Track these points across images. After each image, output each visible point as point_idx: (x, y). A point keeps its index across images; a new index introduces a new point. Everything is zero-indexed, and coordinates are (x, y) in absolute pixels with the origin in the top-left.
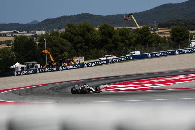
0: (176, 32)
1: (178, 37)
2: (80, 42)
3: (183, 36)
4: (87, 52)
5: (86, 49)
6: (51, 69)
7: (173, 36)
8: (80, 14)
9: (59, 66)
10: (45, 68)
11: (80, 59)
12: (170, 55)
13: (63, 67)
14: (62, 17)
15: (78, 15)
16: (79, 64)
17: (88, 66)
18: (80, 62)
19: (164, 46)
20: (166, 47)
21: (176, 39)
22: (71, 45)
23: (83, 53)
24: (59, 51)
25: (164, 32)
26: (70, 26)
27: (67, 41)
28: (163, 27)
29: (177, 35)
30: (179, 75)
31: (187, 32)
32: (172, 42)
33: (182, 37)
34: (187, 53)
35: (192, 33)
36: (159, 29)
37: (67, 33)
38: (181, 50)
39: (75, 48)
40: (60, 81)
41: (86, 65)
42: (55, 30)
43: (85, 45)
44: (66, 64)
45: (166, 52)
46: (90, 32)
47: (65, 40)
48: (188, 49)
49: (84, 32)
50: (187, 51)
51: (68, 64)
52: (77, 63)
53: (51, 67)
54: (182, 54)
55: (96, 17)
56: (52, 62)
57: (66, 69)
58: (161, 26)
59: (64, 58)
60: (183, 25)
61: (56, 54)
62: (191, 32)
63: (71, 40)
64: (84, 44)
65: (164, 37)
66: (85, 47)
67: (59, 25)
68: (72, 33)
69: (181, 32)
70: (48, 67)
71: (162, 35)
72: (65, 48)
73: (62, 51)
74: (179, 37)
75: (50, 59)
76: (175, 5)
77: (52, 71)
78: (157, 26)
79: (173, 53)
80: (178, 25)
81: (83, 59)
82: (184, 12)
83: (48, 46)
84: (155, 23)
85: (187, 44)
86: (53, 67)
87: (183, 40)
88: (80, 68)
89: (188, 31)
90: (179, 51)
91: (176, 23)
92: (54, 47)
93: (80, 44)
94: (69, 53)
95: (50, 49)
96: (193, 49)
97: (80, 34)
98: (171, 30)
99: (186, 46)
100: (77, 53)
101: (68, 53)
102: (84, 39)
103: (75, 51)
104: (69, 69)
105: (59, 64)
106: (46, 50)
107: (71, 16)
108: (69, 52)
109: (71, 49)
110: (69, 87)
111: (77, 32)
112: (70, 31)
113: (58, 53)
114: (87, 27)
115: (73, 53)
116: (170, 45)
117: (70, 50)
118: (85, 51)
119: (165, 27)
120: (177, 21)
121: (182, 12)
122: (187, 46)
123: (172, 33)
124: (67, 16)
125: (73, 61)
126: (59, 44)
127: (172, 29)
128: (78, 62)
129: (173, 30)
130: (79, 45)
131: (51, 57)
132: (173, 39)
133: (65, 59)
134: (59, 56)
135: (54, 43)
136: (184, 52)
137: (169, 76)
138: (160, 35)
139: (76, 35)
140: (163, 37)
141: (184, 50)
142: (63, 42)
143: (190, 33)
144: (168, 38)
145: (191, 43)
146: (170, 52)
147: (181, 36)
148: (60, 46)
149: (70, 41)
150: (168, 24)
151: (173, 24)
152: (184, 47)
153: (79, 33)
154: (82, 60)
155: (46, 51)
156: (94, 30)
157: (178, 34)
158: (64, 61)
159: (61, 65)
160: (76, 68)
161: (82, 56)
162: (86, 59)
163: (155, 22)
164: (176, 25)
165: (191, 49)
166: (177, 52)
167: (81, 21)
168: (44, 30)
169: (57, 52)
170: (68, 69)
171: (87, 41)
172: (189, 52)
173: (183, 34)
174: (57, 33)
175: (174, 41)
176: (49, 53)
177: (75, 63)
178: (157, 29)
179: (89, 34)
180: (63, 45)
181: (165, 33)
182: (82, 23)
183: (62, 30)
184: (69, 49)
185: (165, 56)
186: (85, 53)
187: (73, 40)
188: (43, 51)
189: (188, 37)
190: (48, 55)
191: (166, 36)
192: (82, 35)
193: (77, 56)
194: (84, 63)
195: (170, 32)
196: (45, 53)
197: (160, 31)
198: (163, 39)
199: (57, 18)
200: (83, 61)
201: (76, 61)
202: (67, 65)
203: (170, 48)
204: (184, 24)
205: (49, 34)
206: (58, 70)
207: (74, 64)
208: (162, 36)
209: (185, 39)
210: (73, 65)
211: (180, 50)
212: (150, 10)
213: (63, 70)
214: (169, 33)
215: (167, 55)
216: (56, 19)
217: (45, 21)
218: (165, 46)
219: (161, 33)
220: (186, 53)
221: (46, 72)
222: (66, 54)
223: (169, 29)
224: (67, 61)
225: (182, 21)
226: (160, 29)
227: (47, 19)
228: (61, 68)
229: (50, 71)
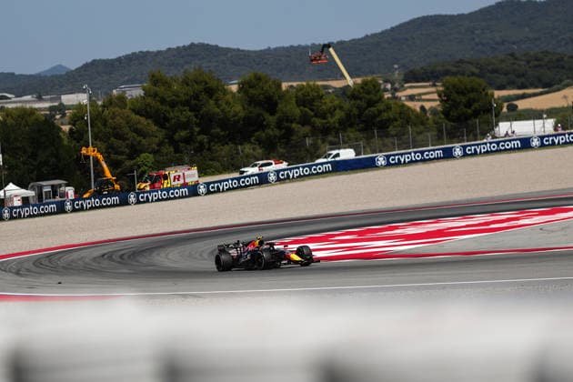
0: (456, 95)
1: (462, 109)
2: (185, 126)
3: (476, 105)
4: (205, 152)
5: (201, 144)
6: (105, 202)
7: (447, 105)
8: (184, 46)
9: (129, 191)
10: (89, 198)
11: (186, 173)
12: (438, 159)
13: (138, 194)
14: (134, 54)
15: (178, 48)
16: (185, 185)
17: (209, 192)
18: (187, 181)
19: (421, 133)
20: (427, 136)
21: (455, 114)
22: (161, 134)
23: (193, 155)
24: (127, 151)
25: (420, 95)
26: (156, 80)
27: (150, 121)
28: (419, 82)
29: (459, 103)
30: (464, 215)
31: (486, 94)
32: (446, 124)
33: (473, 108)
34: (487, 152)
35: (499, 98)
36: (406, 85)
37: (149, 100)
38: (471, 146)
39: (172, 142)
40: (131, 235)
41: (202, 189)
42: (114, 91)
43: (199, 133)
44: (146, 186)
45: (429, 151)
46: (214, 98)
47: (143, 120)
49: (196, 97)
50: (488, 147)
51: (152, 186)
52: (177, 182)
53: (106, 196)
54: (471, 155)
55: (229, 55)
56: (108, 182)
57: (147, 201)
58: (413, 77)
59: (142, 169)
60: (473, 74)
61: (119, 158)
62: (497, 94)
63: (161, 120)
64: (197, 129)
65: (422, 108)
66: (200, 138)
67: (126, 78)
68: (163, 101)
69: (472, 95)
70: (98, 194)
71: (415, 103)
72: (144, 141)
73: (135, 151)
74: (465, 110)
75: (103, 171)
76: (452, 17)
77: (107, 206)
78: (402, 77)
79: (448, 154)
80: (463, 74)
81: (194, 171)
82: (477, 40)
83: (95, 137)
84: (396, 69)
85: (487, 128)
86: (110, 195)
87: (476, 117)
88: (186, 197)
89: (490, 92)
90: (464, 147)
91: (454, 69)
92: (112, 139)
93: (185, 129)
94: (154, 157)
95: (103, 146)
96: (505, 141)
97: (186, 103)
98: (441, 89)
100: (177, 155)
101: (151, 156)
102: (196, 116)
103: (172, 149)
104: (156, 201)
105: (126, 187)
106: (91, 148)
107: (159, 53)
108: (155, 152)
109: (160, 144)
110: (156, 252)
111: (178, 96)
112: (156, 95)
113: (124, 157)
114: (206, 83)
115: (166, 155)
116: (440, 131)
117: (156, 148)
118: (200, 148)
119: (423, 80)
120: (458, 62)
121: (474, 39)
123: (446, 97)
124: (148, 52)
125: (166, 177)
126: (126, 130)
127: (443, 85)
128: (182, 181)
129: (447, 88)
130: (183, 133)
131: (105, 166)
132: (446, 113)
133: (144, 172)
134: (128, 163)
135: (115, 128)
136: (478, 150)
137: (437, 218)
138: (410, 104)
139: (173, 105)
140: (418, 109)
141: (478, 145)
142: (139, 126)
143: (496, 96)
144: (434, 111)
145: (497, 125)
146: (439, 150)
147: (468, 105)
148: (132, 135)
149: (157, 123)
150: (432, 73)
151: (447, 73)
152: (479, 137)
153: (183, 98)
154: (191, 175)
155: (90, 151)
156: (225, 92)
157: (463, 99)
158: (141, 179)
159: (134, 190)
160: (175, 198)
161: (191, 164)
162: (202, 172)
163: (396, 66)
164: (454, 74)
165: (498, 143)
166: (458, 152)
167: (186, 67)
168: (84, 91)
169: (122, 153)
170: (152, 201)
171: (207, 122)
172: (492, 151)
173: (474, 100)
174: (122, 99)
175: (449, 120)
176: (100, 156)
177: (173, 183)
178: (403, 86)
179: (212, 102)
180: (139, 132)
181: (424, 97)
182: (191, 69)
183: (135, 92)
184: (154, 146)
185: (424, 161)
186: (199, 154)
187: (166, 119)
188: (84, 151)
189: (489, 110)
190: (97, 161)
191: (427, 105)
192: (193, 103)
193: (179, 162)
194: (196, 185)
195: (440, 96)
196: (87, 157)
197: (410, 92)
198: (417, 116)
199: (120, 58)
200: (196, 178)
201: (175, 177)
202: (148, 189)
203: (439, 139)
204: (477, 71)
205: (100, 103)
206: (124, 202)
207: (169, 186)
208: (416, 106)
209: (482, 112)
210: (168, 190)
211: (467, 144)
212: (383, 33)
213: (138, 202)
214: (435, 96)
215: (430, 159)
216: (119, 60)
217: (86, 66)
218: (425, 134)
219: (411, 98)
220: (484, 153)
221: (92, 208)
222: (147, 158)
223: (434, 85)
224: (150, 177)
225: (471, 64)
226: (411, 87)
227: (94, 61)
228: (132, 198)
229: (101, 207)
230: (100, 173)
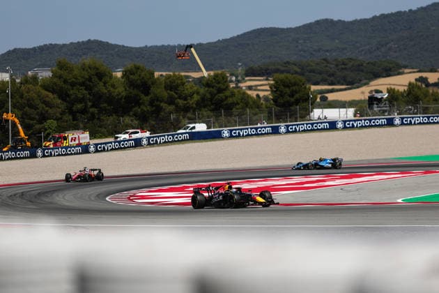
0: (282, 87)
1: (287, 98)
2: (82, 100)
3: (297, 96)
4: (95, 121)
5: (93, 114)
6: (19, 154)
7: (276, 95)
8: (83, 42)
9: (37, 148)
10: (7, 151)
11: (81, 136)
12: (267, 134)
13: (44, 150)
14: (45, 45)
15: (78, 42)
16: (79, 145)
17: (97, 151)
18: (81, 142)
19: (256, 114)
20: (260, 117)
21: (282, 101)
22: (63, 106)
23: (87, 123)
24: (37, 117)
25: (256, 86)
26: (62, 66)
27: (55, 96)
28: (256, 76)
29: (285, 93)
30: (285, 176)
31: (305, 88)
32: (275, 109)
33: (295, 97)
34: (304, 131)
35: (314, 91)
36: (247, 78)
37: (55, 80)
38: (292, 125)
39: (72, 112)
40: (36, 180)
41: (92, 149)
42: (29, 73)
43: (92, 106)
44: (50, 144)
45: (261, 128)
46: (103, 80)
47: (50, 95)
48: (307, 124)
49: (90, 79)
50: (305, 127)
51: (55, 144)
52: (73, 142)
53: (20, 150)
54: (292, 132)
55: (116, 50)
56: (22, 140)
57: (51, 155)
58: (252, 73)
59: (47, 132)
60: (296, 73)
61: (31, 122)
62: (313, 88)
63: (63, 95)
64: (90, 104)
65: (258, 96)
66: (92, 110)
67: (39, 63)
68: (65, 82)
69: (294, 88)
70: (14, 149)
71: (253, 92)
72: (50, 111)
73: (43, 118)
74: (289, 98)
75: (19, 132)
76: (282, 30)
77: (20, 158)
78: (243, 72)
79: (275, 131)
80: (288, 72)
81: (87, 134)
82: (300, 47)
83: (14, 106)
84: (240, 66)
85: (304, 113)
86: (23, 150)
87: (297, 105)
88: (80, 153)
89: (307, 87)
90: (288, 126)
91: (282, 69)
92: (27, 108)
93: (81, 103)
94: (57, 123)
95: (20, 113)
96: (317, 123)
97: (83, 84)
98: (272, 82)
99: (303, 117)
100: (75, 122)
101: (55, 122)
102: (90, 94)
103: (71, 117)
104: (57, 155)
105: (35, 145)
106: (10, 114)
107: (64, 45)
108: (57, 119)
109: (63, 113)
110: (56, 194)
111: (76, 79)
112: (60, 77)
113: (35, 122)
114: (97, 69)
115: (67, 122)
116: (270, 113)
117: (60, 116)
118: (93, 117)
119: (259, 75)
120: (285, 63)
121: (297, 47)
122: (305, 117)
123: (275, 89)
124: (55, 45)
125: (65, 138)
126: (37, 102)
127: (274, 80)
128: (77, 142)
129: (276, 82)
130: (79, 106)
131: (20, 128)
132: (275, 100)
133: (49, 134)
134: (38, 126)
135: (28, 100)
136: (298, 129)
137: (265, 178)
138: (249, 92)
139: (73, 85)
140: (255, 96)
141: (297, 125)
142: (47, 99)
143: (312, 90)
144: (266, 98)
145: (312, 111)
146: (269, 127)
147: (292, 95)
148: (41, 106)
149: (60, 97)
150: (266, 70)
151: (277, 71)
152: (299, 119)
153: (81, 80)
154: (85, 138)
155: (10, 116)
156: (111, 77)
157: (288, 90)
158: (46, 139)
159: (41, 146)
160: (71, 154)
161: (84, 129)
162: (92, 136)
163: (240, 64)
164: (282, 72)
165: (312, 124)
166: (283, 129)
167: (84, 57)
168: (7, 71)
169: (32, 119)
170: (54, 156)
171: (98, 99)
172: (308, 130)
173: (296, 92)
174: (35, 78)
175: (277, 106)
176: (16, 120)
177: (70, 143)
178: (244, 79)
179: (101, 84)
180: (47, 104)
181: (260, 88)
182: (88, 60)
183: (45, 74)
184: (58, 115)
185: (257, 135)
186: (91, 122)
187: (68, 96)
188: (5, 116)
189: (307, 100)
190: (14, 124)
191: (262, 94)
192: (87, 84)
193: (76, 128)
194: (88, 145)
195: (271, 88)
196: (7, 121)
197: (249, 83)
198: (254, 101)
199: (35, 48)
200: (88, 140)
201: (72, 139)
202: (52, 146)
203: (269, 120)
204: (299, 70)
205: (18, 81)
206: (33, 156)
207: (67, 145)
208: (253, 94)
209: (301, 101)
210: (66, 148)
211: (289, 124)
212: (231, 39)
213: (44, 156)
214: (268, 88)
215: (262, 134)
216: (34, 49)
217: (9, 53)
218: (259, 115)
219: (250, 88)
220: (302, 131)
221: (9, 159)
222: (51, 123)
223: (267, 80)
224: (54, 138)
225: (296, 65)
226: (250, 80)
227: (15, 49)
228: (39, 153)
229: (16, 158)
230: (16, 133)
